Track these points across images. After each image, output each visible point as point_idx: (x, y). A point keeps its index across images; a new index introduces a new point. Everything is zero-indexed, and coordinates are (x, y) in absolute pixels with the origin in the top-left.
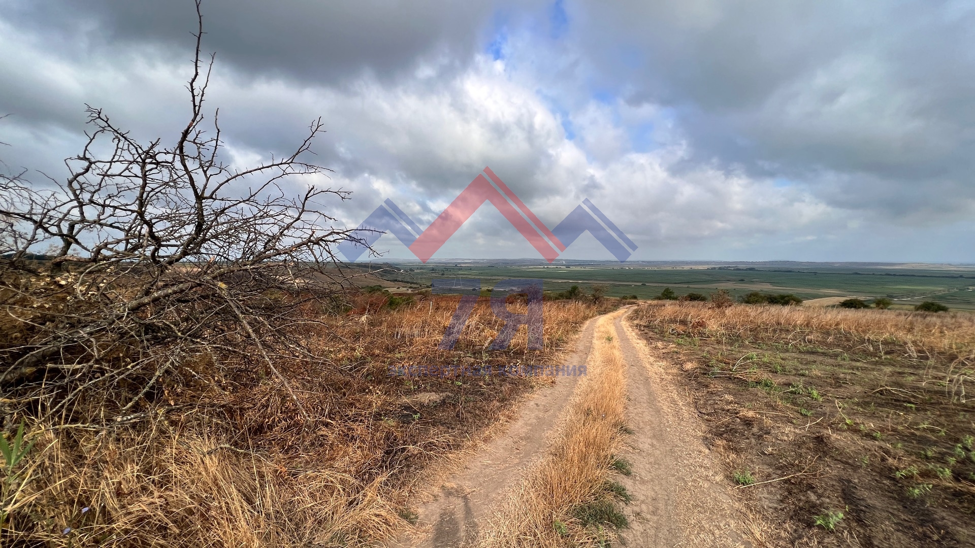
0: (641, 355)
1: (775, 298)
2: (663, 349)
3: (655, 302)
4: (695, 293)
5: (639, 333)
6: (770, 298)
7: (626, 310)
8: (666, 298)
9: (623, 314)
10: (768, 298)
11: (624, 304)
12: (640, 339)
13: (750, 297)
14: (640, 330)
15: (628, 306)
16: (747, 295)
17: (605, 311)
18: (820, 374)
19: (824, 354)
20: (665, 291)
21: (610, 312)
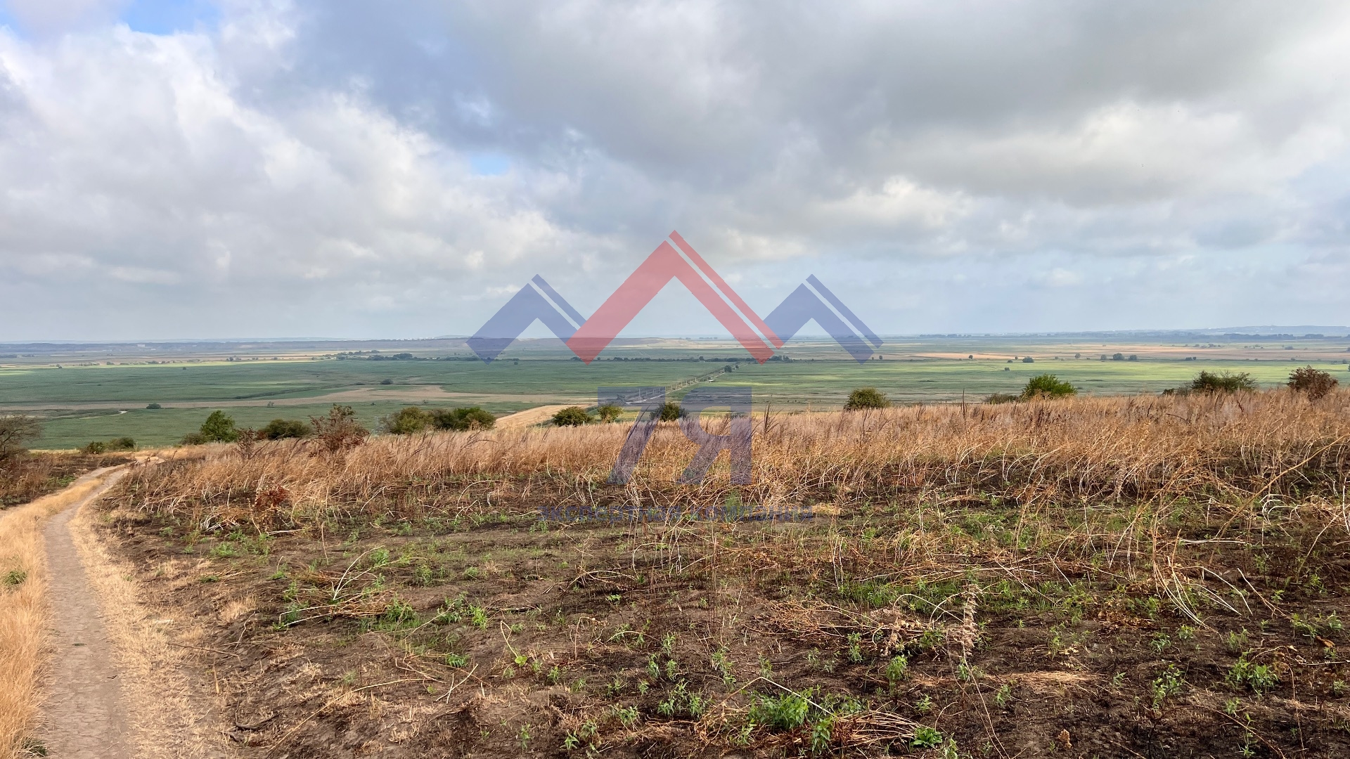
0: (112, 607)
1: (449, 417)
2: (177, 577)
3: (183, 452)
4: (285, 420)
5: (119, 544)
6: (441, 418)
7: (96, 482)
8: (212, 439)
9: (84, 496)
10: (436, 418)
11: (92, 467)
12: (118, 562)
13: (402, 418)
14: (123, 535)
15: (102, 471)
16: (396, 415)
17: (27, 493)
18: (496, 570)
19: (511, 525)
20: (210, 419)
21: (43, 493)
